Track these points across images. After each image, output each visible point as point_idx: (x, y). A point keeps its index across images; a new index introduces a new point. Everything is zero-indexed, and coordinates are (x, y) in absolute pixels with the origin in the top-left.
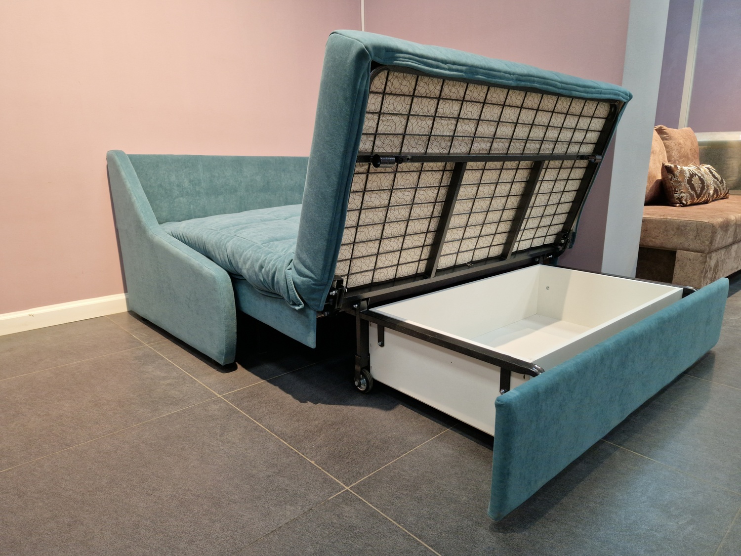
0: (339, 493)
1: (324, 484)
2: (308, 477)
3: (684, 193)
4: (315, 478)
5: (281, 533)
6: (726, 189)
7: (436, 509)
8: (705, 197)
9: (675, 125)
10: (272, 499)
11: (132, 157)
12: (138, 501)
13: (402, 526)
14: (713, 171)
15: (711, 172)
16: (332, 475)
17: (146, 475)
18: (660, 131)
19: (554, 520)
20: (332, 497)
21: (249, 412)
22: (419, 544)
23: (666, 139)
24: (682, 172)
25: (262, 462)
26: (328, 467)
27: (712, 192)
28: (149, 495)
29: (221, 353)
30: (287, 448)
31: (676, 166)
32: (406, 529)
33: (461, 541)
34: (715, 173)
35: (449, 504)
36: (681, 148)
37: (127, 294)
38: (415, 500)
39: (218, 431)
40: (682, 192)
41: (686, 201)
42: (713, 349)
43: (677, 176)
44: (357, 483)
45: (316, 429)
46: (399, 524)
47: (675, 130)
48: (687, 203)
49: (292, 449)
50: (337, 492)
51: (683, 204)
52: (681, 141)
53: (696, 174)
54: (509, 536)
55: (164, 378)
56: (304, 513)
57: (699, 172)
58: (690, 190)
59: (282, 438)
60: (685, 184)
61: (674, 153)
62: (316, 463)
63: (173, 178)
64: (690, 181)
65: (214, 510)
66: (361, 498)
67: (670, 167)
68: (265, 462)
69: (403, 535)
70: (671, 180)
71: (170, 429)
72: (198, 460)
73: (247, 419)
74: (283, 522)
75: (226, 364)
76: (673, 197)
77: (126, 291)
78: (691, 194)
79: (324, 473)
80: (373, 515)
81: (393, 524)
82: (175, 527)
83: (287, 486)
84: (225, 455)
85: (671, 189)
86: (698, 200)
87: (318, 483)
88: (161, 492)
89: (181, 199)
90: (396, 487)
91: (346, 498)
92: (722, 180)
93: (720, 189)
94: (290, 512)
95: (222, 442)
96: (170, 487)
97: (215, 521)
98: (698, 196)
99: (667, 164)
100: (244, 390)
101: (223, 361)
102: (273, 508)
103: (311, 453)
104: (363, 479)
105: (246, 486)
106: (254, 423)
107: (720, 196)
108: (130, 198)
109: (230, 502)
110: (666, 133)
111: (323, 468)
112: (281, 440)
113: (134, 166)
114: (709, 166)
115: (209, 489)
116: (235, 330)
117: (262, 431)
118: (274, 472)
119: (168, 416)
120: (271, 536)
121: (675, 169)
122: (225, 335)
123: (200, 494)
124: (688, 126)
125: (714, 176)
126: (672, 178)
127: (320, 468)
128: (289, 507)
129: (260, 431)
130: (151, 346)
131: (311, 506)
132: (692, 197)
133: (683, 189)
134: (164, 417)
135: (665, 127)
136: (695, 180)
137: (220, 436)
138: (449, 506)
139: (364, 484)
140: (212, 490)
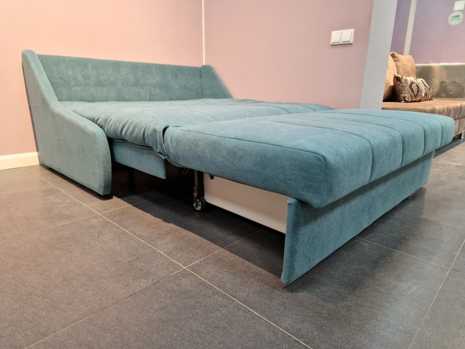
0: (179, 271)
1: (169, 266)
2: (158, 262)
3: (406, 94)
4: (163, 262)
5: (136, 297)
6: (432, 94)
7: (246, 280)
8: (420, 97)
9: (402, 53)
10: (131, 276)
11: (40, 57)
12: (33, 278)
13: (222, 290)
14: (424, 82)
15: (423, 83)
16: (175, 260)
17: (41, 262)
18: (393, 56)
19: (325, 285)
20: (174, 273)
21: (119, 223)
22: (233, 301)
23: (396, 61)
24: (406, 80)
25: (126, 253)
26: (172, 255)
27: (423, 95)
28: (42, 274)
29: (101, 186)
30: (144, 244)
31: (402, 77)
32: (224, 292)
33: (262, 299)
34: (425, 83)
35: (255, 276)
36: (405, 67)
37: (38, 152)
38: (231, 274)
39: (96, 235)
40: (406, 93)
41: (408, 99)
42: (424, 186)
43: (403, 83)
44: (192, 264)
45: (166, 233)
46: (220, 289)
47: (402, 56)
48: (408, 100)
49: (148, 245)
50: (178, 270)
51: (406, 101)
52: (406, 63)
53: (414, 83)
54: (295, 295)
55: (61, 203)
56: (153, 284)
57: (416, 81)
58: (410, 92)
59: (141, 239)
60: (407, 88)
61: (401, 70)
62: (164, 253)
63: (70, 73)
64: (410, 86)
65: (88, 283)
66: (194, 274)
67: (399, 77)
68: (128, 253)
69: (223, 296)
70: (399, 85)
71: (61, 233)
72: (80, 252)
73: (117, 227)
74: (137, 290)
75: (104, 194)
76: (400, 96)
77: (38, 150)
78: (411, 95)
79: (170, 259)
80: (203, 284)
81: (216, 289)
82: (59, 294)
83: (142, 267)
84: (100, 249)
85: (399, 91)
86: (415, 99)
87: (165, 265)
88: (51, 273)
89: (76, 88)
90: (219, 267)
91: (184, 274)
92: (430, 88)
93: (428, 94)
94: (143, 283)
95: (98, 241)
96: (57, 269)
97: (88, 290)
98: (416, 96)
99: (397, 75)
100: (117, 210)
101: (102, 192)
102: (131, 281)
103: (161, 247)
104: (197, 262)
105: (114, 268)
106: (122, 230)
107: (428, 98)
108: (38, 83)
109: (101, 278)
110: (396, 57)
111: (169, 256)
112: (141, 240)
113: (41, 63)
114: (422, 79)
115: (86, 270)
116: (110, 170)
117: (127, 234)
118: (134, 259)
119: (61, 226)
120: (129, 298)
121: (401, 78)
122: (103, 174)
123: (79, 274)
124: (409, 55)
125: (425, 85)
126: (400, 84)
127: (167, 256)
128: (143, 280)
129: (126, 234)
130: (54, 184)
131: (159, 279)
132: (412, 97)
133: (406, 91)
134: (58, 227)
135: (396, 53)
136: (414, 86)
137: (98, 238)
138: (255, 277)
139: (197, 265)
140: (88, 270)
